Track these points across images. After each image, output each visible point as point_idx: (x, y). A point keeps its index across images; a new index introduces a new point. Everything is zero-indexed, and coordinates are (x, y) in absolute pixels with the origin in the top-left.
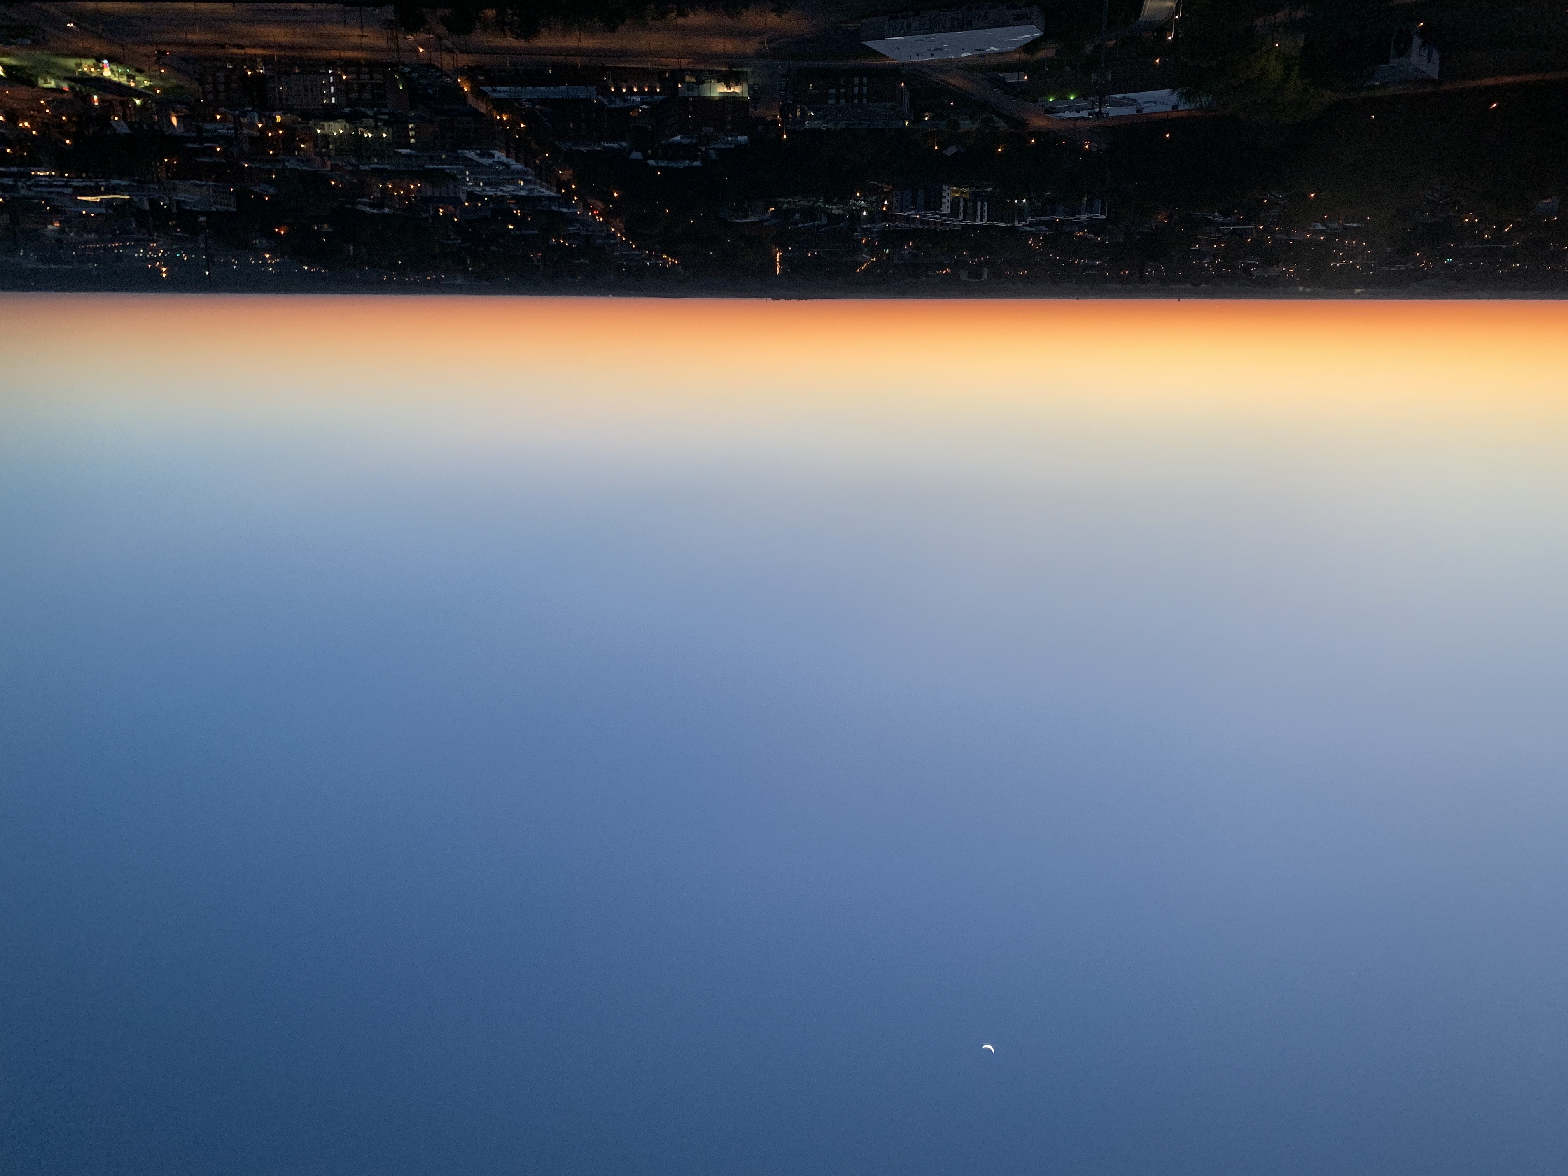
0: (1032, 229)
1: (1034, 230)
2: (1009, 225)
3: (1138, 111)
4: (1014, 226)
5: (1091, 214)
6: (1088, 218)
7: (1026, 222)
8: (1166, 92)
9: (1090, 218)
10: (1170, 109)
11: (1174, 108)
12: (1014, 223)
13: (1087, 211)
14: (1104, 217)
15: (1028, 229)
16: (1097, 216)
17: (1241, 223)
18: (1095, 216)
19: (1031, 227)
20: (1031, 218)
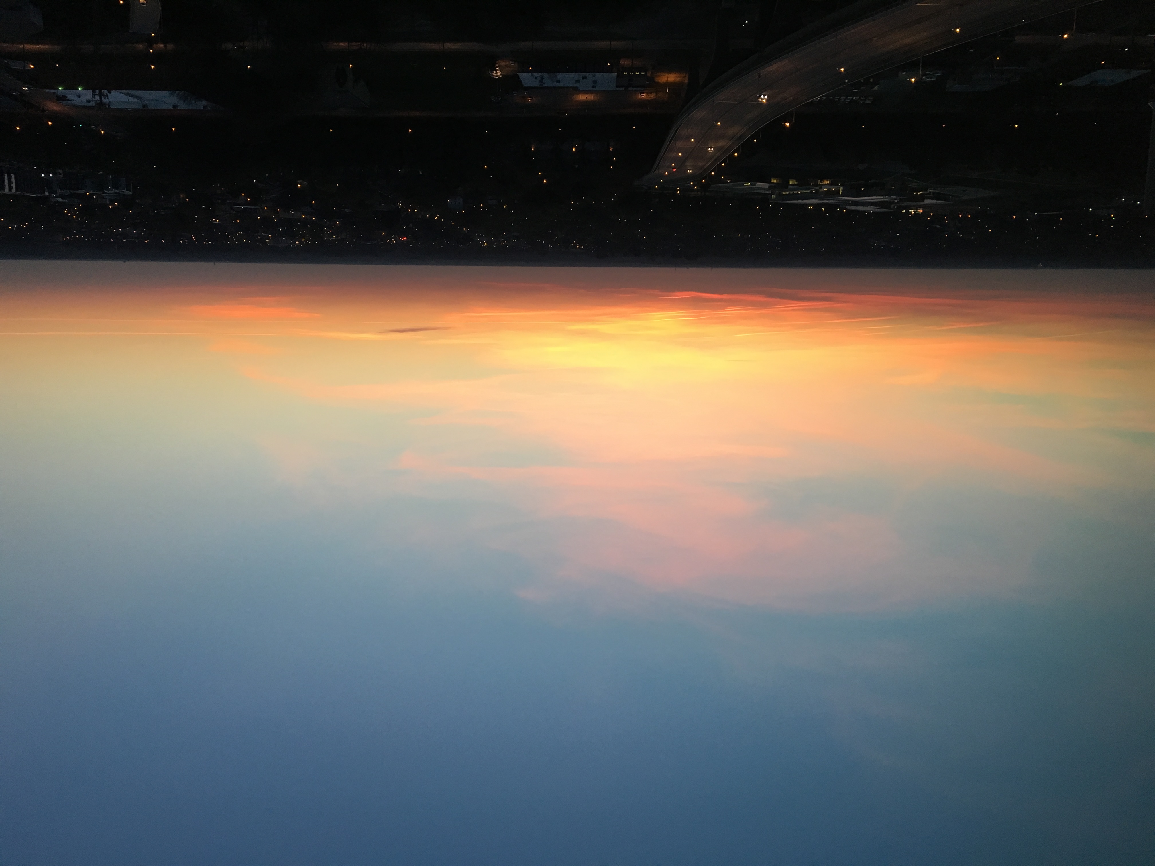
0: (64, 200)
1: (67, 201)
2: (39, 195)
3: (144, 106)
4: (45, 196)
5: (117, 190)
6: (116, 193)
7: (56, 193)
8: (165, 93)
9: (119, 193)
10: (171, 107)
11: (175, 106)
12: (44, 193)
13: (113, 188)
14: (130, 193)
15: (60, 200)
16: (123, 192)
17: (248, 203)
18: (122, 191)
19: (63, 199)
20: (61, 190)
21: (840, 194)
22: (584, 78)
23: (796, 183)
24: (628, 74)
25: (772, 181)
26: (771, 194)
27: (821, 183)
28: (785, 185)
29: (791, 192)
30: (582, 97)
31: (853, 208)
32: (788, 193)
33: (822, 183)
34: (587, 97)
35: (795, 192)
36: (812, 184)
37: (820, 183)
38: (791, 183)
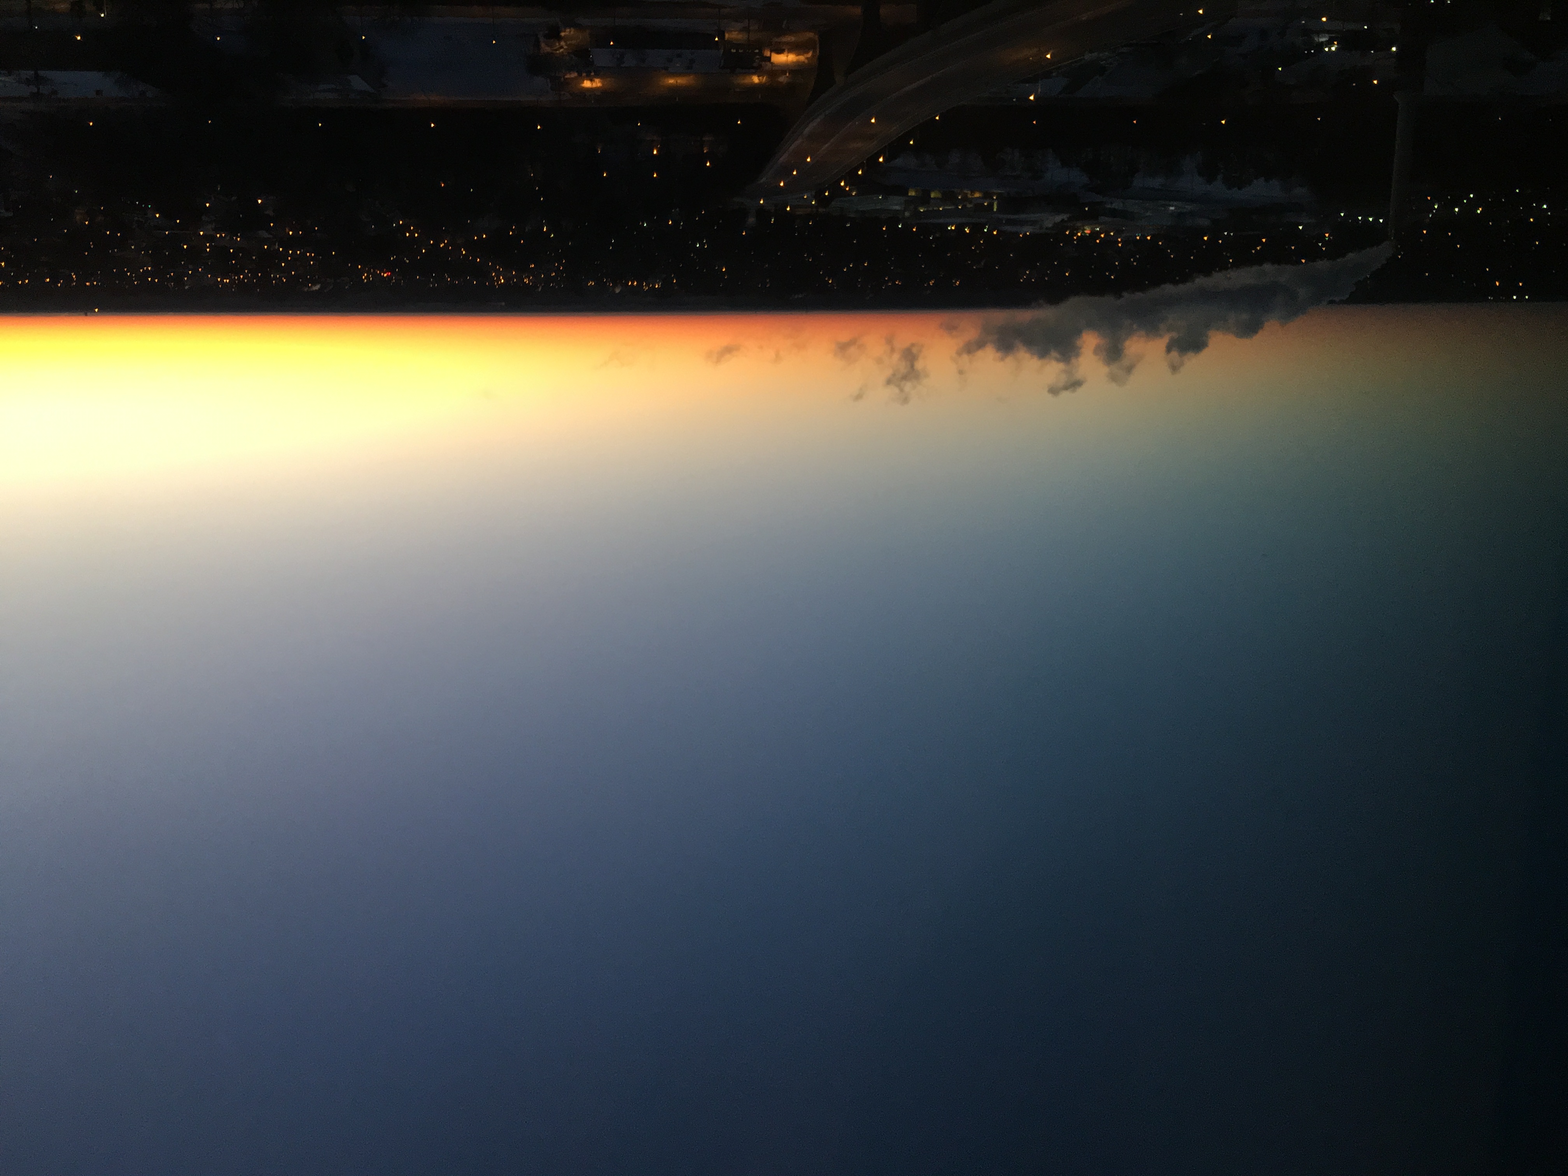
21: (995, 210)
22: (679, 56)
23: (939, 195)
24: (737, 51)
25: (910, 194)
26: (905, 210)
27: (971, 195)
28: (924, 199)
29: (930, 209)
30: (671, 81)
31: (1009, 228)
32: (926, 209)
33: (973, 197)
34: (677, 82)
35: (935, 209)
36: (960, 197)
37: (971, 197)
38: (933, 195)
